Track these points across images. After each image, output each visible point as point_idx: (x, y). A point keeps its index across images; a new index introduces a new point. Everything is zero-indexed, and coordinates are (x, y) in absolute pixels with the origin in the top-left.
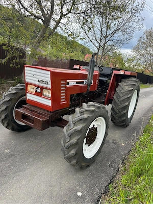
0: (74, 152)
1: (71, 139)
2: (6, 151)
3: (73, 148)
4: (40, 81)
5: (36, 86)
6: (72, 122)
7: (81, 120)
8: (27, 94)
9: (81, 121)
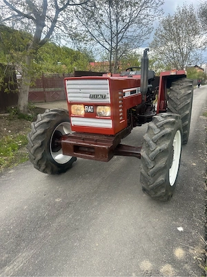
0: (163, 179)
1: (156, 163)
2: (57, 200)
3: (160, 174)
4: (92, 97)
5: (86, 105)
6: (151, 142)
7: (163, 136)
8: (72, 119)
9: (165, 138)
